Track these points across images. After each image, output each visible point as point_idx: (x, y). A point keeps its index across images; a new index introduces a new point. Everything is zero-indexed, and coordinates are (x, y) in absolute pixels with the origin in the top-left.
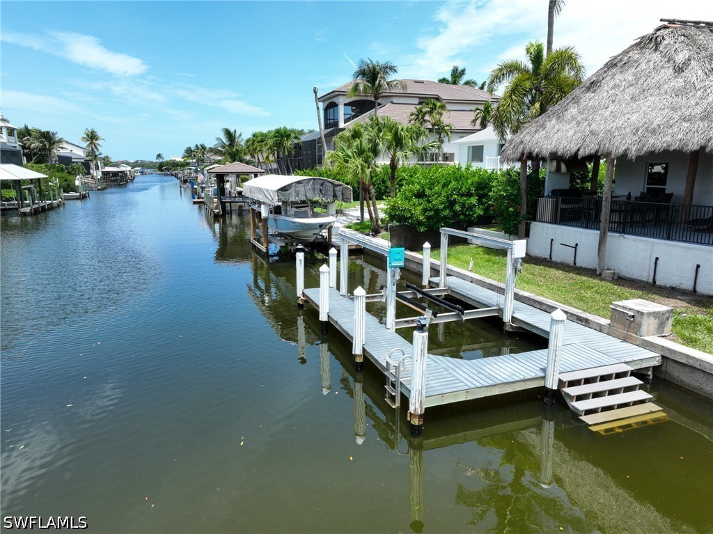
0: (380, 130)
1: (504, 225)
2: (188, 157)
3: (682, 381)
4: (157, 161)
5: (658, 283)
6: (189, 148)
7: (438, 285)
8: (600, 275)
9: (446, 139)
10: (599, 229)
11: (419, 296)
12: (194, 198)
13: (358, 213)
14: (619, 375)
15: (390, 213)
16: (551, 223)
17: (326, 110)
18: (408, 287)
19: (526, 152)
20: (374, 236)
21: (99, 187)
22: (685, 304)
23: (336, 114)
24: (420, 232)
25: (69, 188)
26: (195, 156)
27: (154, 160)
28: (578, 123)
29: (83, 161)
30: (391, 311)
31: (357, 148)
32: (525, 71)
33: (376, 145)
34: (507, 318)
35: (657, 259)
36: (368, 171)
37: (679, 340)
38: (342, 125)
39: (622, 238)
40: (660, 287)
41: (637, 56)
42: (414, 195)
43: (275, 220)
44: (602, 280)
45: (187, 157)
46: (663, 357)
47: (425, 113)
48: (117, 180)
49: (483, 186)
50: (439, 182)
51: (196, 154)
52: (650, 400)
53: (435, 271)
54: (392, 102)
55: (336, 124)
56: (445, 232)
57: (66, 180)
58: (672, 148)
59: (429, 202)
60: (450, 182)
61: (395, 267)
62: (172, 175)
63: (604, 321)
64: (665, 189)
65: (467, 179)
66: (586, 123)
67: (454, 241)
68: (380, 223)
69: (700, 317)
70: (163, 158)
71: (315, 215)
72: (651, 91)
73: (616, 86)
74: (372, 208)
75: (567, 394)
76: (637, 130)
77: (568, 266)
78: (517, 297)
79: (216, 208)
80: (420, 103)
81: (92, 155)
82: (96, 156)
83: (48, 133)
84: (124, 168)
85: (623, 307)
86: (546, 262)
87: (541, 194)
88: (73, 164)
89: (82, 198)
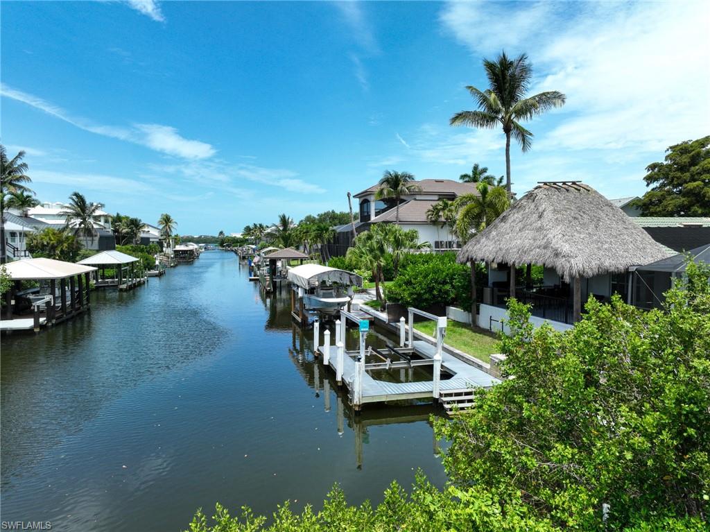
2: (248, 234)
4: (220, 237)
6: (249, 227)
7: (408, 346)
12: (251, 276)
15: (387, 295)
16: (491, 305)
17: (361, 205)
19: (470, 257)
21: (172, 265)
23: (369, 207)
25: (150, 266)
27: (217, 235)
28: (495, 242)
29: (158, 240)
31: (369, 247)
32: (477, 201)
33: (382, 245)
38: (373, 218)
41: (525, 203)
42: (405, 283)
43: (309, 299)
45: (246, 234)
47: (439, 210)
48: (186, 258)
50: (421, 275)
51: (254, 232)
54: (415, 200)
55: (369, 217)
56: (412, 310)
57: (147, 259)
59: (414, 288)
61: (364, 331)
62: (233, 251)
63: (488, 366)
66: (498, 243)
70: (224, 235)
72: (528, 227)
73: (514, 221)
75: (443, 401)
76: (519, 251)
79: (269, 286)
80: (437, 200)
81: (166, 235)
82: (169, 236)
83: (136, 220)
84: (192, 246)
85: (495, 358)
86: (487, 332)
87: (486, 284)
88: (151, 244)
89: (160, 275)
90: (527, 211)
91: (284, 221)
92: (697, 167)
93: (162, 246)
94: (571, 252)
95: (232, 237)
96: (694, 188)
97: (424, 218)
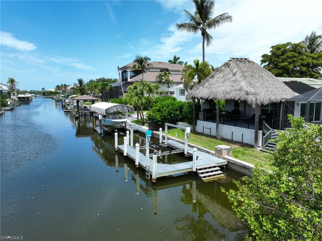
0: (144, 86)
1: (188, 121)
3: (233, 168)
4: (43, 91)
5: (233, 140)
6: (58, 86)
7: (164, 143)
8: (217, 138)
9: (171, 86)
10: (216, 123)
11: (158, 147)
13: (136, 116)
14: (214, 167)
15: (148, 117)
16: (203, 121)
17: (122, 73)
18: (154, 144)
19: (193, 97)
20: (142, 125)
21: (18, 104)
22: (239, 146)
23: (126, 75)
24: (159, 124)
25: (5, 105)
26: (61, 89)
27: (40, 90)
28: (208, 88)
29: (7, 92)
30: (148, 151)
31: (136, 93)
32: (193, 68)
33: (143, 92)
34: (186, 153)
35: (233, 132)
36: (140, 102)
37: (234, 157)
38: (129, 80)
39: (223, 126)
40: (234, 141)
41: (224, 69)
42: (157, 111)
43: (104, 120)
44: (218, 139)
45: (57, 89)
46: (228, 162)
47: (162, 76)
48: (25, 101)
49: (181, 107)
50: (165, 106)
51: (61, 88)
52: (222, 173)
53: (164, 138)
54: (149, 71)
55: (127, 79)
56: (167, 124)
58: (232, 99)
59: (162, 113)
60: (170, 106)
61: (149, 137)
62: (50, 98)
63: (214, 152)
64: (239, 109)
65: (176, 105)
66: (210, 89)
67: (169, 128)
68: (145, 120)
69: (241, 150)
71: (120, 118)
72: (227, 80)
73: (218, 78)
74: (141, 114)
75: (198, 172)
76: (224, 92)
77: (208, 135)
78: (189, 145)
79: (76, 114)
80: (161, 71)
81: (12, 89)
82: (14, 90)
84: (28, 95)
85: (218, 147)
86: (202, 134)
87: (200, 111)
88: (3, 93)
89: (11, 110)
90: (225, 72)
91: (81, 82)
92: (285, 56)
93: (10, 95)
94: (256, 92)
95: (49, 91)
96: (285, 65)
97: (154, 80)
